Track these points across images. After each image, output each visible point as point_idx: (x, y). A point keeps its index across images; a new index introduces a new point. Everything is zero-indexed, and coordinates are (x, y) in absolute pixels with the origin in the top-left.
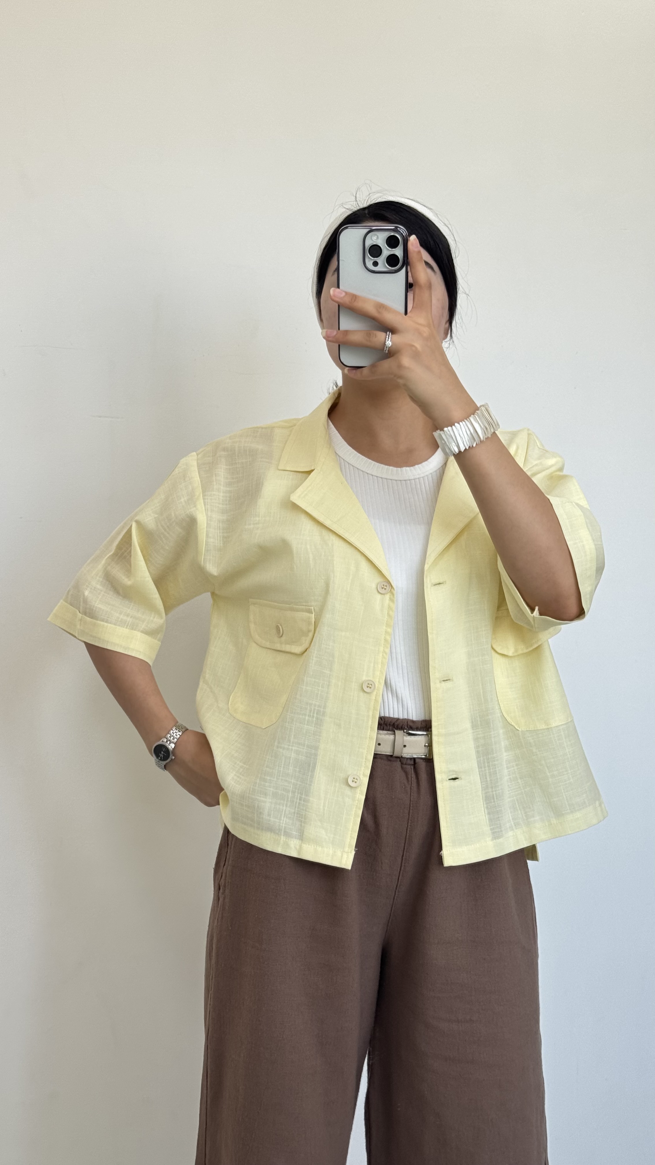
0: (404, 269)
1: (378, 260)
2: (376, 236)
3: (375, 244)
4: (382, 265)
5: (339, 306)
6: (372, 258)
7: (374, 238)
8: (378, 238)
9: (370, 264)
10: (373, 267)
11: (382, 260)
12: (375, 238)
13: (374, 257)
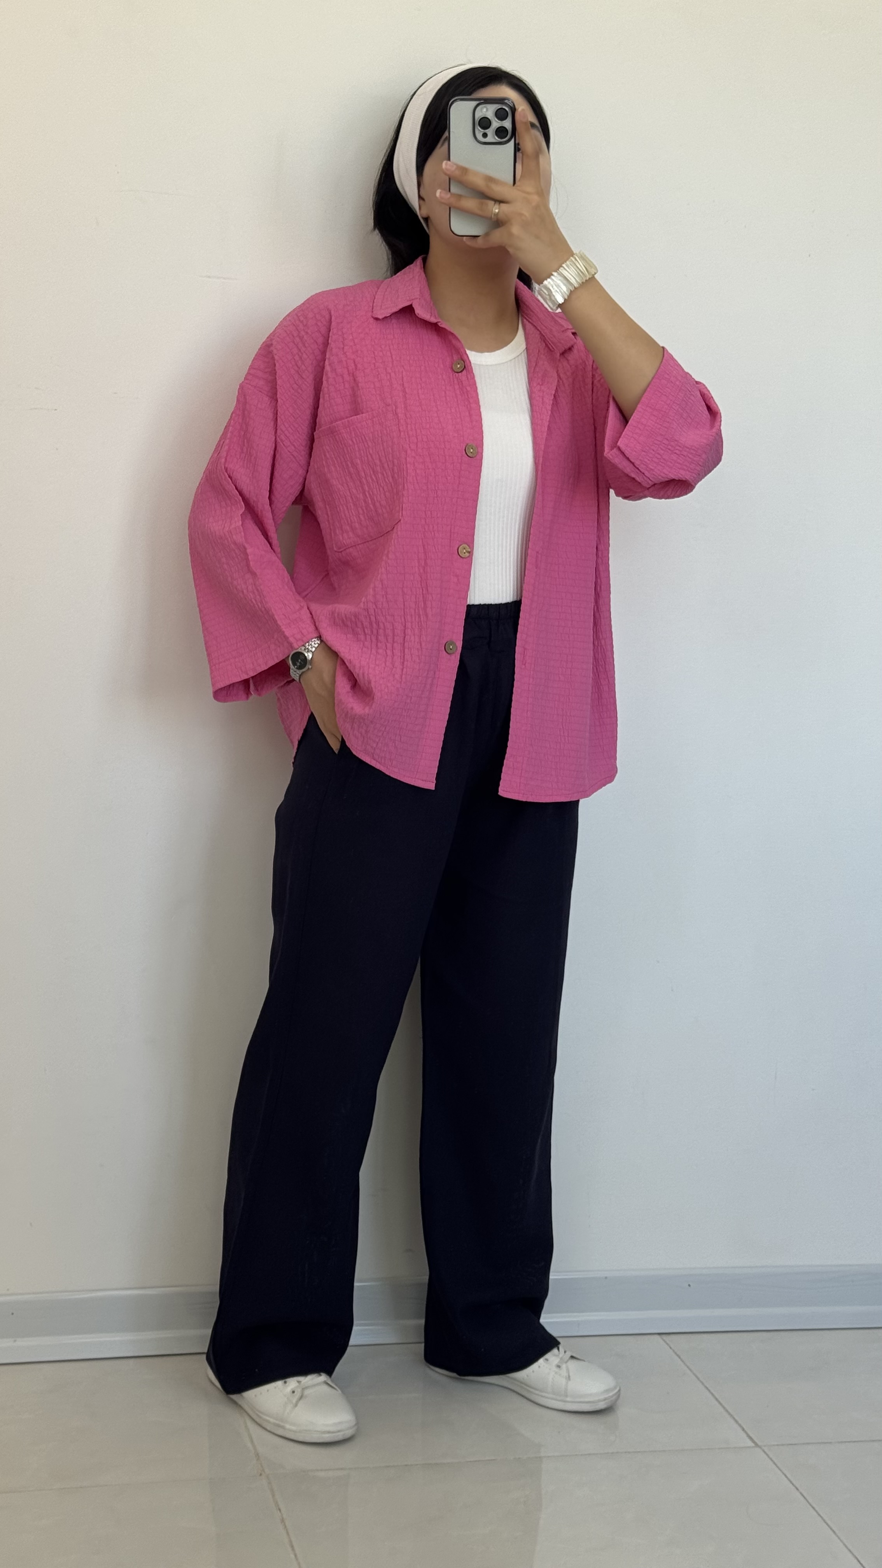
1: (486, 131)
3: (484, 116)
4: (491, 137)
5: (450, 179)
6: (482, 131)
7: (485, 110)
8: (487, 110)
9: (479, 136)
10: (482, 138)
11: (490, 132)
13: (484, 129)
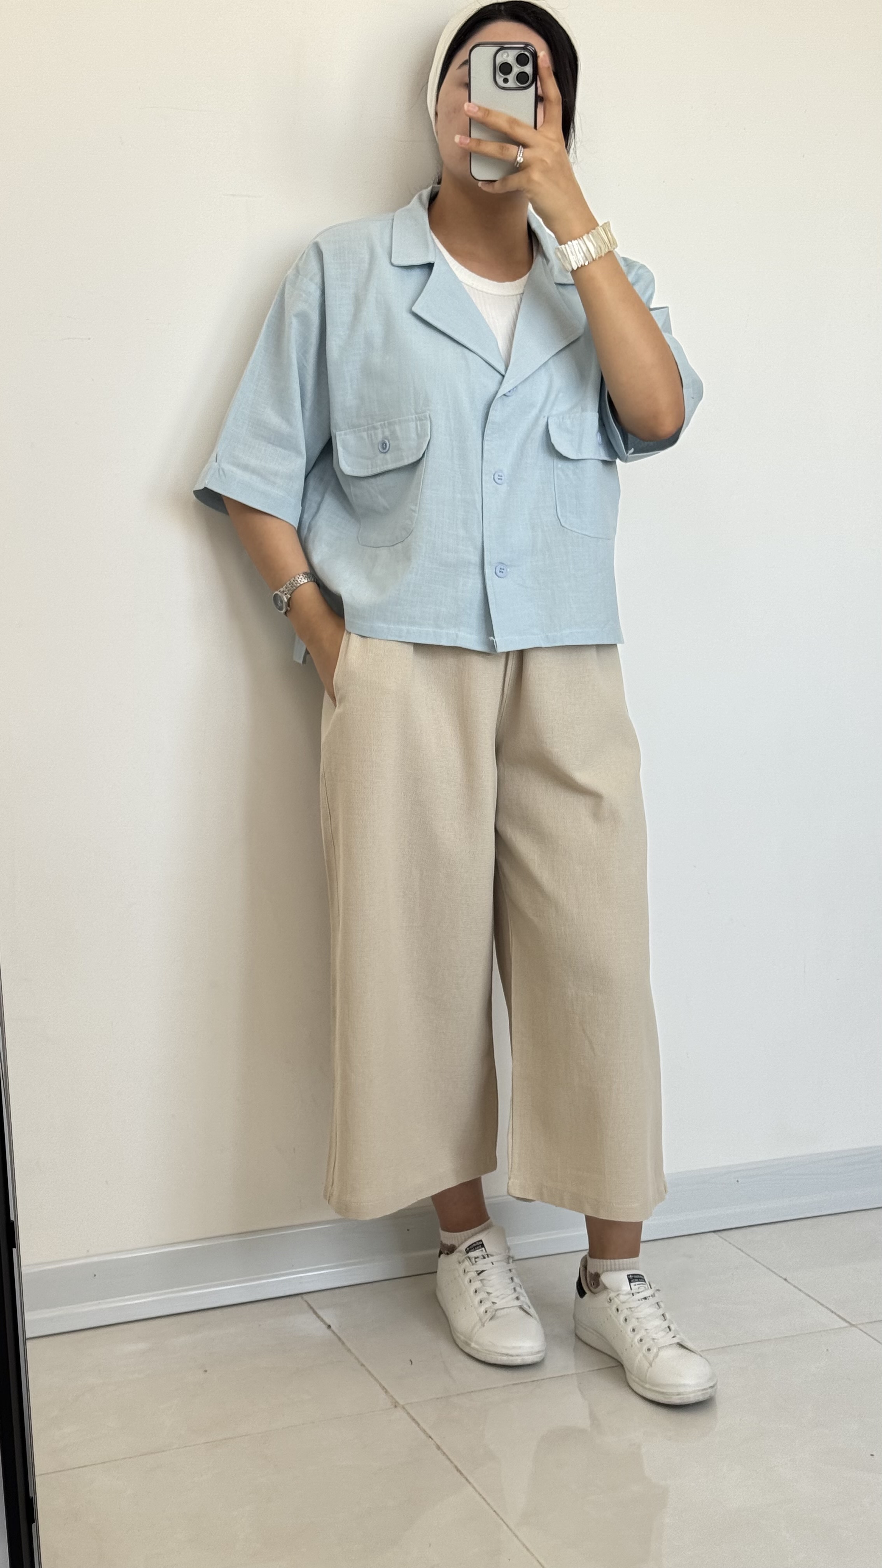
0: (534, 86)
1: (508, 77)
2: (506, 54)
3: (505, 62)
4: (512, 83)
5: (470, 120)
6: (502, 75)
8: (508, 55)
9: (500, 81)
10: (502, 82)
11: (511, 77)
12: (505, 56)
13: (505, 74)
